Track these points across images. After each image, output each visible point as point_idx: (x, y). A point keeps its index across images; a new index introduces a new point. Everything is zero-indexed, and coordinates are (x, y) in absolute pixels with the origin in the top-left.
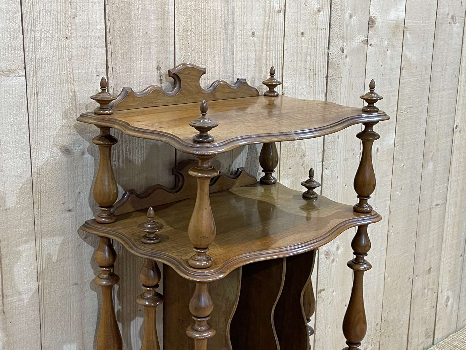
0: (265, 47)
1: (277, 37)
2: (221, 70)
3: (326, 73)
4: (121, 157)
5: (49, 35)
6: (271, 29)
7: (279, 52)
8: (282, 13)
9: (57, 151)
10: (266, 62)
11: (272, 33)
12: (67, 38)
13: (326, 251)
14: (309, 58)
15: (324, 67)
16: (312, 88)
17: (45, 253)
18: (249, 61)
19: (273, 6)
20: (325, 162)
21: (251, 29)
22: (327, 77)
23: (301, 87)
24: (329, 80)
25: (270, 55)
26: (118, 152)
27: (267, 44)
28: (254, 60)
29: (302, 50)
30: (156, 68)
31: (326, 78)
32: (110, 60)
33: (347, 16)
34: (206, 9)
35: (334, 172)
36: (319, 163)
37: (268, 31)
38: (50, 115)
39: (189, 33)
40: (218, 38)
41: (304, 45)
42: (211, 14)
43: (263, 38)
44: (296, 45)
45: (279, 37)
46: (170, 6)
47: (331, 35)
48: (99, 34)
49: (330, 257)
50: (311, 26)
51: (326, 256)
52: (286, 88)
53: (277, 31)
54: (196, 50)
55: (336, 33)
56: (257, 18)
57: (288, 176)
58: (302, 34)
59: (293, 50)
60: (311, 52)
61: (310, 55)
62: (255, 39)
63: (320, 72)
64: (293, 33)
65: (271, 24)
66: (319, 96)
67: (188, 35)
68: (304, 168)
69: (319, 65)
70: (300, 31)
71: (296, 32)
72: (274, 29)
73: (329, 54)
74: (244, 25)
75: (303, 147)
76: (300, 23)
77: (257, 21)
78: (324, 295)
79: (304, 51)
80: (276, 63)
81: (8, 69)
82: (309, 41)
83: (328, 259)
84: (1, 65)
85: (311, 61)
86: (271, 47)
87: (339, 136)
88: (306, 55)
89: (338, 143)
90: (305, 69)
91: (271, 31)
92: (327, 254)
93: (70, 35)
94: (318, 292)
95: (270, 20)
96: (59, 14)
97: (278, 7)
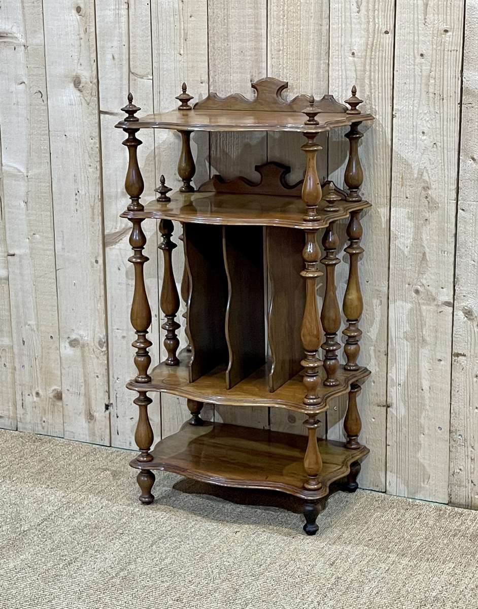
0: (368, 68)
1: (384, 58)
3: (460, 99)
5: (168, 52)
6: (376, 50)
7: (386, 73)
8: (391, 35)
10: (370, 83)
11: (378, 53)
12: (180, 54)
13: (466, 309)
14: (432, 81)
15: (455, 92)
16: (439, 115)
18: (348, 80)
19: (378, 27)
21: (351, 50)
22: (461, 104)
23: (422, 112)
24: (463, 108)
25: (375, 75)
27: (371, 64)
28: (354, 80)
29: (421, 72)
30: (249, 81)
31: (459, 105)
34: (298, 32)
36: (451, 201)
37: (372, 52)
39: (281, 52)
40: (310, 57)
41: (424, 68)
42: (303, 36)
43: (366, 59)
44: (412, 66)
45: (387, 58)
46: (263, 30)
47: (464, 58)
49: (473, 319)
50: (435, 46)
51: (467, 315)
52: (398, 110)
53: (384, 52)
54: (288, 67)
55: (473, 56)
56: (358, 40)
57: (404, 206)
58: (422, 55)
59: (407, 71)
60: (435, 75)
61: (435, 78)
62: (356, 59)
63: (449, 98)
64: (407, 54)
65: (376, 45)
66: (449, 124)
67: (279, 54)
68: (429, 202)
69: (448, 90)
70: (418, 52)
71: (412, 54)
72: (379, 50)
73: (463, 78)
74: (342, 46)
75: (426, 178)
76: (418, 44)
77: (358, 43)
78: (463, 362)
79: (425, 73)
80: (384, 84)
81: (142, 73)
82: (431, 64)
83: (469, 319)
84: (138, 71)
85: (435, 85)
86: (377, 68)
88: (428, 78)
90: (427, 92)
91: (376, 52)
92: (469, 314)
93: (183, 52)
94: (453, 353)
95: (375, 41)
96: (175, 38)
97: (385, 28)
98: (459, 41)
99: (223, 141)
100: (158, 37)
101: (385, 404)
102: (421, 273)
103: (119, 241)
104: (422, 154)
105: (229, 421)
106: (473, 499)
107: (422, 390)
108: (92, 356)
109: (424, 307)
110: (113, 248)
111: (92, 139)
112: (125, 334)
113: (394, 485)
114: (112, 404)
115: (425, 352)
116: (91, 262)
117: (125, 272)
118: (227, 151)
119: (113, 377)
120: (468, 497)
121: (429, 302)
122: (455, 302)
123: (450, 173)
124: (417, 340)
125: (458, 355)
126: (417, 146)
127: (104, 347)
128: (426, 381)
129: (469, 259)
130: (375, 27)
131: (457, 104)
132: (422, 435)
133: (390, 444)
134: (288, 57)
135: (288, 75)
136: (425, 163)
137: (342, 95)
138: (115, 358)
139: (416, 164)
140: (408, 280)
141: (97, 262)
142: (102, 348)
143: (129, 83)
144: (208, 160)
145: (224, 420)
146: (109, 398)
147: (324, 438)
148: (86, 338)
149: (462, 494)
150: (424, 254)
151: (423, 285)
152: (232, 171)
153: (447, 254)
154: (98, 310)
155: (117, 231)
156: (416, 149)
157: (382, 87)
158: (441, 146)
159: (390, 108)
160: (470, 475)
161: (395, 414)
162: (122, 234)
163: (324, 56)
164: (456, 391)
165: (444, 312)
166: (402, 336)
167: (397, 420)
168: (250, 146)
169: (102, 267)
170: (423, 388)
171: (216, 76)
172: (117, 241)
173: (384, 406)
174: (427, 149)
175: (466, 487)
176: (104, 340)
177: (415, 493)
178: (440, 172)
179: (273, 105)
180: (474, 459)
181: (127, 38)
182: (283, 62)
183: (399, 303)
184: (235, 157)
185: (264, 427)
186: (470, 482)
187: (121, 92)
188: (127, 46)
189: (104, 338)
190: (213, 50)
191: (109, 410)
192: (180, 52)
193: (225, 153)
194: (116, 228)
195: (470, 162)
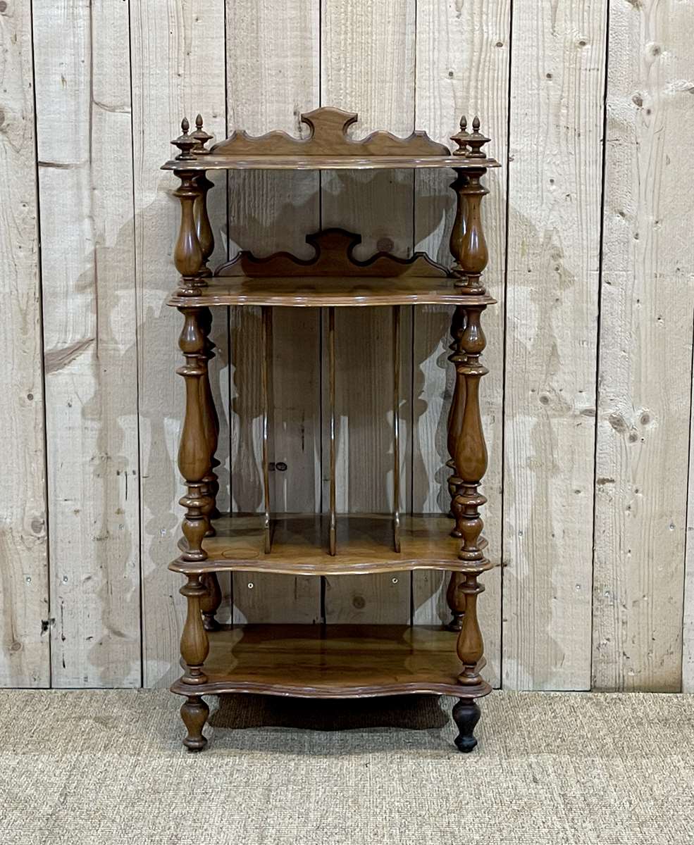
0: (472, 93)
1: (496, 78)
2: (394, 117)
3: (602, 135)
4: (242, 213)
5: (158, 72)
6: (484, 68)
7: (499, 101)
8: (505, 48)
9: (162, 194)
10: (476, 113)
11: (486, 74)
12: (179, 75)
13: (614, 418)
14: (564, 111)
15: (596, 126)
16: (574, 156)
17: (146, 305)
18: (443, 111)
19: (488, 38)
20: (606, 272)
21: (447, 69)
22: (604, 140)
23: (549, 153)
24: (607, 146)
25: (482, 104)
26: (239, 207)
27: (477, 88)
28: (452, 110)
29: (548, 99)
30: (293, 114)
31: (602, 143)
32: (230, 101)
33: (647, 49)
34: (368, 43)
35: (629, 292)
36: (592, 272)
37: (478, 71)
38: (157, 155)
39: (342, 72)
40: (388, 79)
41: (552, 93)
42: (376, 49)
43: (470, 81)
44: (536, 92)
45: (500, 79)
46: (314, 40)
47: (608, 79)
49: (624, 430)
50: (567, 64)
51: (616, 426)
52: (517, 151)
53: (496, 72)
54: (354, 93)
55: (620, 76)
56: (458, 54)
57: (526, 282)
58: (549, 76)
59: (528, 98)
60: (569, 103)
61: (568, 107)
62: (454, 82)
63: (588, 133)
64: (528, 75)
65: (485, 62)
66: (587, 168)
67: (339, 75)
68: (561, 275)
69: (586, 122)
70: (544, 72)
71: (535, 74)
72: (489, 69)
73: (608, 106)
74: (434, 63)
75: (556, 243)
76: (544, 62)
77: (458, 58)
78: (612, 490)
79: (554, 100)
80: (496, 115)
81: (113, 104)
82: (563, 87)
83: (619, 431)
84: (107, 100)
85: (568, 115)
86: (486, 93)
87: (637, 235)
88: (559, 106)
89: (635, 246)
90: (557, 126)
91: (483, 72)
92: (617, 423)
93: (183, 72)
94: (597, 480)
95: (483, 57)
96: (171, 50)
97: (498, 39)
98: (601, 57)
99: (249, 202)
100: (141, 49)
101: (500, 563)
102: (550, 374)
103: (70, 362)
104: (551, 210)
105: (256, 620)
106: (626, 678)
107: (553, 535)
108: (19, 547)
109: (554, 421)
110: (60, 374)
111: (24, 206)
112: (78, 507)
113: (513, 675)
114: (54, 620)
115: (556, 483)
116: (20, 398)
117: (79, 411)
118: (256, 216)
119: (57, 576)
120: (619, 676)
121: (561, 413)
122: (599, 408)
123: (590, 234)
124: (545, 467)
125: (603, 481)
126: (543, 200)
127: (43, 530)
128: (559, 522)
129: (618, 350)
130: (483, 37)
131: (598, 141)
132: (554, 599)
133: (507, 618)
134: (354, 79)
135: (353, 104)
136: (555, 222)
137: (434, 132)
138: (60, 545)
139: (542, 224)
140: (531, 385)
141: (30, 397)
142: (40, 532)
143: (91, 119)
144: (226, 230)
145: (248, 620)
146: (49, 612)
147: (409, 623)
148: (8, 520)
149: (609, 674)
150: (554, 347)
151: (553, 389)
152: (265, 247)
153: (587, 345)
154: (31, 473)
155: (66, 346)
156: (542, 204)
158: (576, 199)
159: (505, 148)
160: (620, 645)
161: (515, 575)
162: (76, 350)
163: (408, 77)
164: (602, 532)
165: (583, 425)
166: (523, 463)
167: (517, 583)
168: (293, 208)
169: (41, 405)
170: (555, 533)
171: (238, 106)
172: (66, 362)
173: (498, 566)
174: (558, 202)
175: (616, 662)
176: (42, 521)
177: (543, 682)
178: (576, 233)
179: (338, 147)
180: (627, 623)
181: (87, 51)
182: (345, 87)
183: (518, 418)
184: (268, 224)
185: (314, 621)
186: (622, 655)
187: (77, 132)
188: (87, 63)
189: (42, 517)
190: (233, 69)
191: (48, 631)
192: (178, 71)
193: (253, 220)
194: (65, 343)
195: (618, 218)
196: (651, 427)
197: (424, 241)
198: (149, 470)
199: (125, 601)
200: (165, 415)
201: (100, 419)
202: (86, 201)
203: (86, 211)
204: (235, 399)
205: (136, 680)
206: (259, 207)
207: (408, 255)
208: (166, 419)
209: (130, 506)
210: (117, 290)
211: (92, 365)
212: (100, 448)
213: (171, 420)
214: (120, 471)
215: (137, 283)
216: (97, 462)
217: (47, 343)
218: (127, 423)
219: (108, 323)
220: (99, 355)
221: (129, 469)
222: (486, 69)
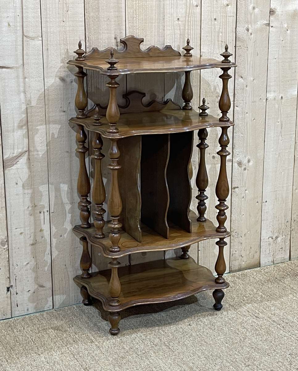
1: (195, 21)
2: (156, 40)
3: (235, 44)
4: (93, 86)
5: (54, 20)
6: (191, 16)
7: (197, 31)
8: (199, 7)
9: (58, 79)
10: (188, 36)
11: (192, 18)
12: (64, 21)
13: (238, 162)
14: (221, 34)
15: (233, 40)
17: (51, 132)
18: (175, 36)
19: (192, 3)
20: (236, 102)
21: (177, 17)
22: (235, 47)
23: (215, 52)
24: (237, 49)
25: (190, 32)
26: (92, 83)
27: (188, 25)
28: (179, 35)
29: (215, 29)
30: (114, 39)
32: (87, 33)
33: (251, 7)
34: (145, 5)
35: (244, 109)
37: (189, 18)
38: (54, 60)
39: (135, 19)
40: (153, 22)
41: (216, 26)
42: (148, 8)
43: (186, 22)
44: (210, 26)
45: (197, 21)
46: (123, 4)
47: (237, 20)
48: (81, 20)
49: (242, 166)
50: (222, 14)
52: (203, 52)
53: (195, 18)
54: (140, 29)
55: (241, 19)
56: (181, 10)
58: (215, 19)
59: (207, 29)
60: (222, 31)
61: (222, 33)
62: (180, 22)
63: (229, 43)
64: (207, 19)
65: (191, 13)
67: (134, 20)
69: (229, 39)
70: (213, 18)
71: (210, 18)
72: (193, 17)
73: (237, 32)
74: (172, 14)
75: (218, 91)
76: (213, 13)
77: (181, 12)
78: (237, 191)
79: (217, 30)
81: (34, 36)
82: (220, 24)
83: (240, 167)
84: (31, 34)
85: (222, 36)
86: (192, 27)
87: (247, 86)
88: (219, 32)
89: (246, 90)
90: (218, 41)
91: (191, 18)
92: (240, 164)
93: (65, 20)
94: (232, 188)
95: (191, 11)
96: (59, 10)
97: (196, 3)
98: (235, 11)
99: (96, 80)
100: (46, 9)
102: (216, 146)
103: (16, 163)
104: (216, 77)
105: (102, 269)
106: (241, 265)
109: (217, 166)
110: (12, 169)
112: (22, 231)
114: (12, 286)
117: (21, 185)
118: (99, 87)
119: (13, 265)
120: (239, 265)
122: (233, 159)
125: (235, 188)
127: (6, 245)
129: (240, 133)
130: (190, 3)
131: (233, 47)
133: (200, 249)
134: (140, 22)
136: (218, 82)
137: (173, 45)
138: (14, 251)
139: (212, 83)
140: (209, 152)
142: (4, 246)
143: (23, 44)
146: (10, 282)
149: (236, 265)
157: (195, 39)
159: (199, 51)
160: (240, 252)
162: (19, 157)
163: (161, 21)
164: (234, 208)
169: (3, 185)
172: (14, 163)
175: (238, 260)
180: (242, 243)
181: (20, 10)
182: (136, 26)
184: (104, 90)
185: (126, 265)
186: (240, 256)
187: (16, 51)
188: (21, 16)
189: (5, 239)
190: (88, 18)
191: (9, 291)
192: (63, 19)
193: (97, 89)
194: (14, 154)
195: (240, 79)
196: (251, 164)
197: (168, 93)
198: (54, 209)
199: (45, 271)
200: (61, 183)
201: (31, 188)
202: (22, 84)
203: (22, 89)
204: (91, 171)
205: (51, 305)
206: (100, 82)
207: (162, 100)
208: (61, 184)
209: (46, 227)
210: (37, 126)
211: (27, 163)
212: (31, 202)
213: (63, 185)
214: (41, 211)
215: (47, 122)
216: (30, 209)
217: (5, 155)
218: (43, 188)
219: (33, 142)
220: (30, 158)
221: (45, 210)
222: (192, 16)
